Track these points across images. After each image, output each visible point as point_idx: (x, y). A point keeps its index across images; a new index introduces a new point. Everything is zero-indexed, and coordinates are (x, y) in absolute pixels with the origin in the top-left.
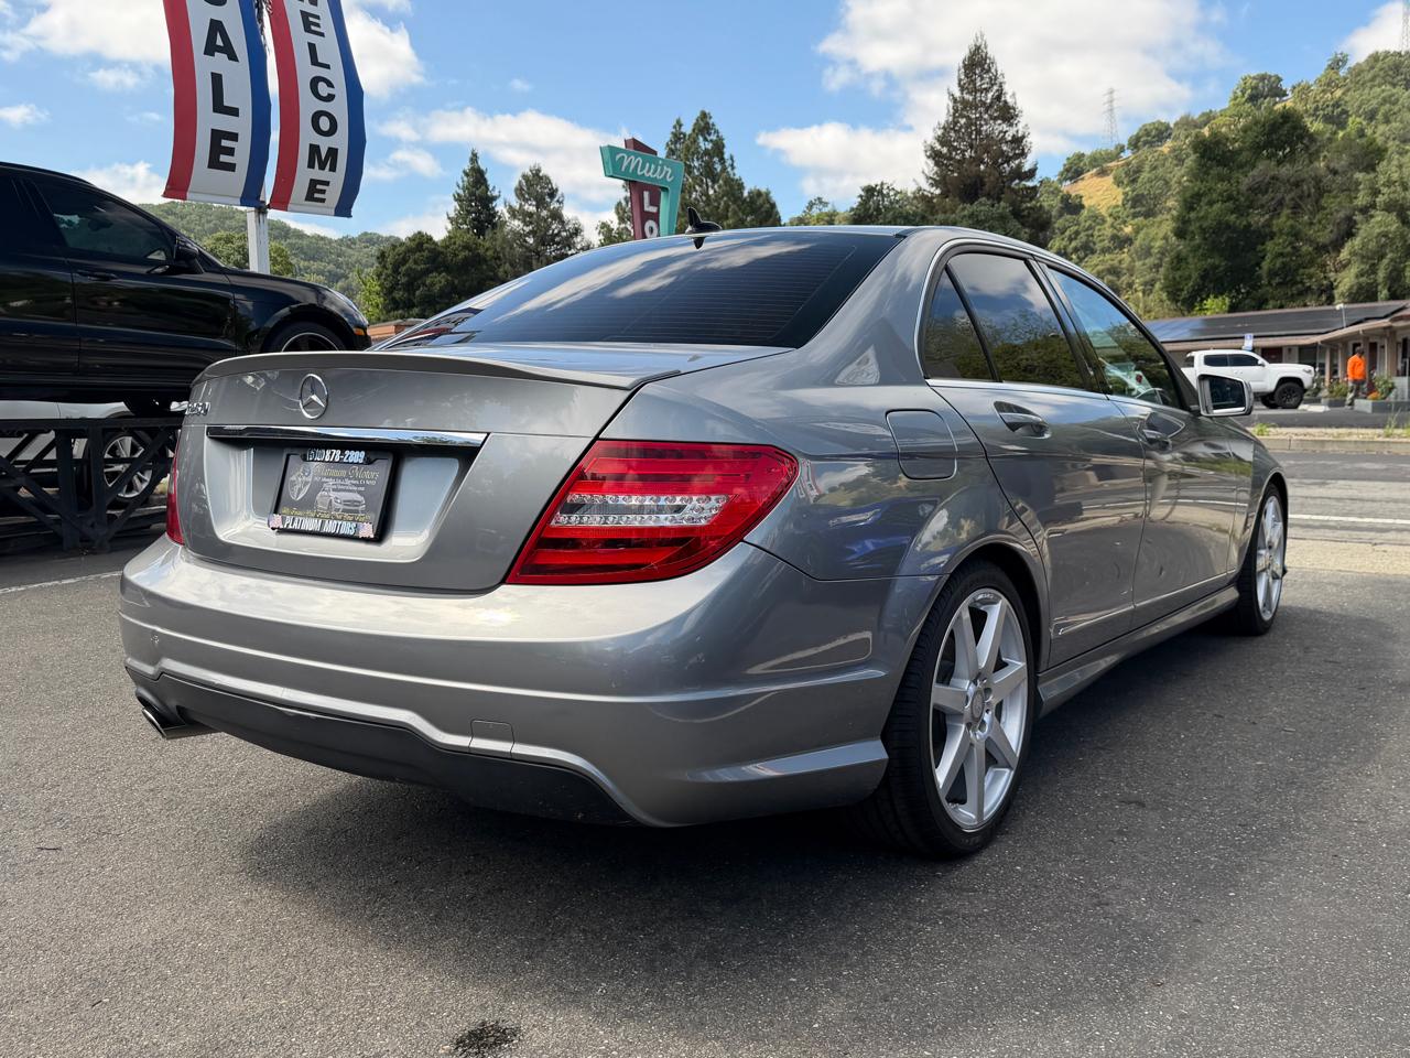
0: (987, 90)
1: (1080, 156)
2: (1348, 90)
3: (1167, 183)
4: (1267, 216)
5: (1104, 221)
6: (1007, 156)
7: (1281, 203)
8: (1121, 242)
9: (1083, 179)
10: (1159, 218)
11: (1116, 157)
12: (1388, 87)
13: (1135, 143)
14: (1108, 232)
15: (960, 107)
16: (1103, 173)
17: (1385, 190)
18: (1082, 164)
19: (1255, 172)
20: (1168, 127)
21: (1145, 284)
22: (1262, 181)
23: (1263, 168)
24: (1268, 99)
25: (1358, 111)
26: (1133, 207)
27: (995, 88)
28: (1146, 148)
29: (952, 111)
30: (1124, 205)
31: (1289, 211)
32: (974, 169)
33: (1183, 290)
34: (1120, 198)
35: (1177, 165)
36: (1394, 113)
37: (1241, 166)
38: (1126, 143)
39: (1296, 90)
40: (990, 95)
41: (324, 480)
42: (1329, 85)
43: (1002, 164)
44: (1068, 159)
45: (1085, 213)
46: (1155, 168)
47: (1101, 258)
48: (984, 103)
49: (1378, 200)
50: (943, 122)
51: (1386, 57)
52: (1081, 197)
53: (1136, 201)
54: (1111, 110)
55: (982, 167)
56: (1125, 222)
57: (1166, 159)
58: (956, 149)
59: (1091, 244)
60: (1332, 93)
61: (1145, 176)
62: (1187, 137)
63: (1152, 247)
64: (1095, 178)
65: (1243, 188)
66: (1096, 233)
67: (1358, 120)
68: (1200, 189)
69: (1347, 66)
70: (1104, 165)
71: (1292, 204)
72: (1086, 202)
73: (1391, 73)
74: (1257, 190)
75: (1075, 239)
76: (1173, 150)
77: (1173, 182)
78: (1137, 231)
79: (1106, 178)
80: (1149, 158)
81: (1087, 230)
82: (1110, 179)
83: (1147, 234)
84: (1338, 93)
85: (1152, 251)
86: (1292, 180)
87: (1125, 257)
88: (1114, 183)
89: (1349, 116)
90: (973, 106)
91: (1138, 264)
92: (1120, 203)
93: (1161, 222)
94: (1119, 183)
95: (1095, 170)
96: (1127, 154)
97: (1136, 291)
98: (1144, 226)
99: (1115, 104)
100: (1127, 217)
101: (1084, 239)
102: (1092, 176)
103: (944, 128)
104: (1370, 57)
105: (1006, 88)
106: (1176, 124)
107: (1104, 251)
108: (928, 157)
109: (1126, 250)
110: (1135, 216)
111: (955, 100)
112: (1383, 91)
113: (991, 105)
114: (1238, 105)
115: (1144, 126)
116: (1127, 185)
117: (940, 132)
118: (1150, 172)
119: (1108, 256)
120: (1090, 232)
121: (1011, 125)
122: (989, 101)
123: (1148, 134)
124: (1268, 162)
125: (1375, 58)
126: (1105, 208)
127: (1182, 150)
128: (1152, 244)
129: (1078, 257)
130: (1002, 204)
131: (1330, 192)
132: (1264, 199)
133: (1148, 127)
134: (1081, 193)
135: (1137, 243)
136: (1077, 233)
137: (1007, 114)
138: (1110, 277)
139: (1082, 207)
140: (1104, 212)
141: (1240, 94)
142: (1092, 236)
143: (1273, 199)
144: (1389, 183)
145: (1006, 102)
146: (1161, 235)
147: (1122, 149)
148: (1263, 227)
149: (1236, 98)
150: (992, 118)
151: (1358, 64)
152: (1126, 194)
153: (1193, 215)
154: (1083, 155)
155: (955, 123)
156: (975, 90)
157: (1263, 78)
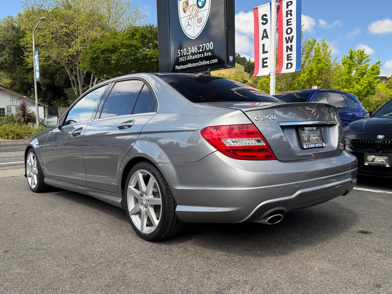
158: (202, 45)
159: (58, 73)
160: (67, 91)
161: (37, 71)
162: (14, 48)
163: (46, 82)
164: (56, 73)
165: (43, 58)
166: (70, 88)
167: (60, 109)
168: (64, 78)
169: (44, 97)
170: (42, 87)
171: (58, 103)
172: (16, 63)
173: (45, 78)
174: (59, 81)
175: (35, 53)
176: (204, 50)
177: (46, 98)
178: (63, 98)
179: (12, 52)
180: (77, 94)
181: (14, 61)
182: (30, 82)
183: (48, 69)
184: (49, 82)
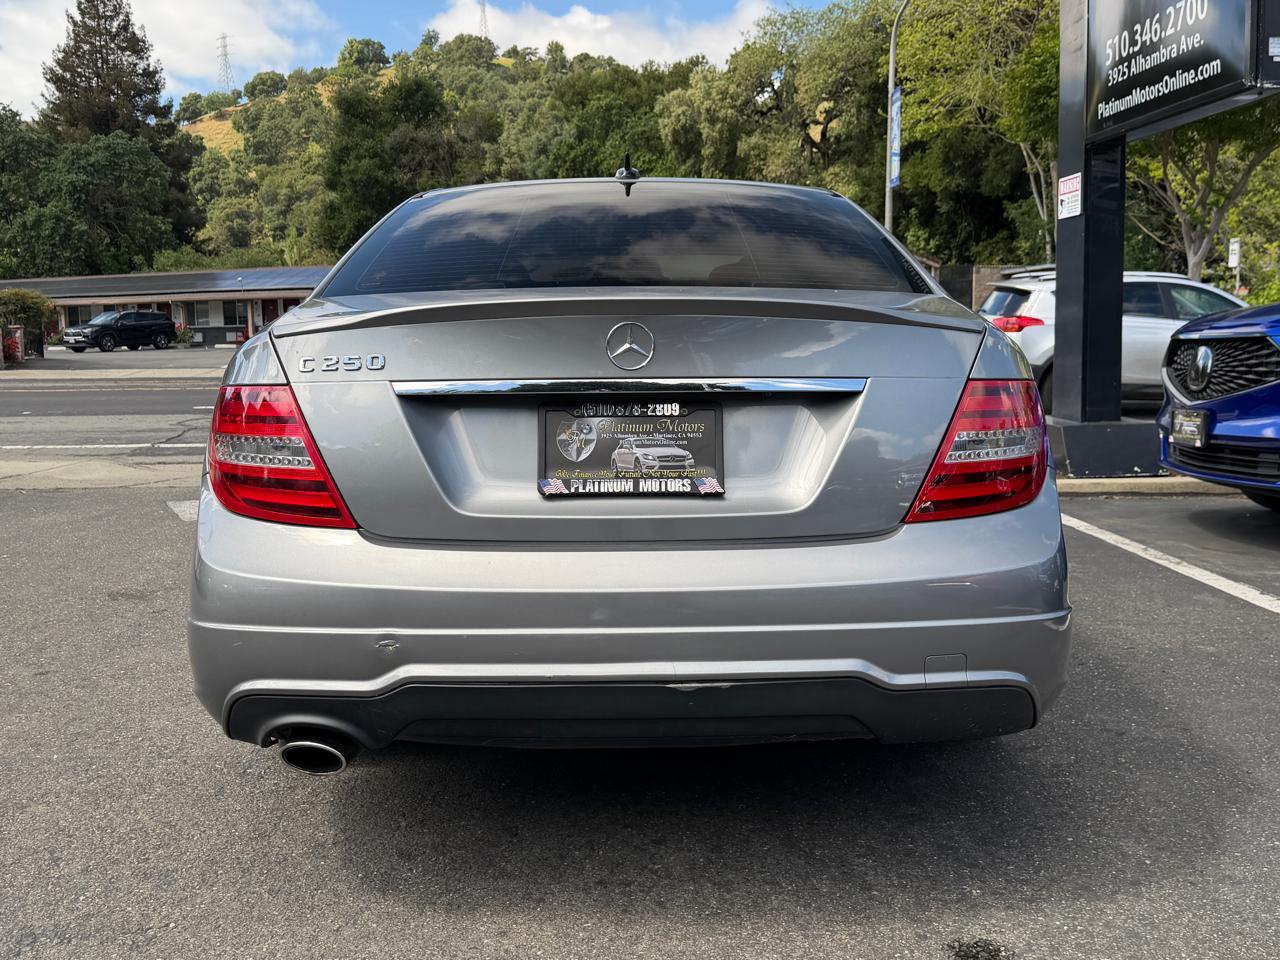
0: (112, 18)
1: (197, 98)
2: (442, 65)
3: (286, 133)
4: (410, 175)
5: (228, 165)
6: (140, 90)
7: (420, 164)
8: (246, 187)
9: (201, 120)
10: (281, 167)
11: (234, 102)
12: (473, 67)
13: (252, 90)
14: (234, 176)
15: (81, 33)
16: (221, 116)
17: (507, 160)
18: (199, 106)
19: (396, 133)
20: (282, 79)
21: (275, 230)
22: (403, 142)
23: (403, 131)
24: (373, 64)
25: (451, 85)
26: (255, 153)
27: (121, 17)
28: (263, 96)
29: (72, 35)
30: (246, 150)
31: (430, 172)
32: (104, 99)
33: (338, 238)
34: (241, 145)
35: (294, 117)
36: (481, 92)
37: (382, 126)
38: (241, 89)
39: (397, 59)
40: (115, 24)
41: (620, 436)
42: (425, 58)
43: (134, 97)
44: (184, 99)
45: (207, 155)
46: (274, 117)
47: (228, 201)
48: (109, 32)
49: (502, 168)
50: (62, 45)
51: (469, 40)
52: (202, 139)
53: (258, 147)
54: (226, 55)
55: (113, 98)
56: (248, 167)
57: (283, 110)
58: (80, 75)
59: (217, 187)
60: (428, 66)
61: (264, 124)
62: (301, 91)
63: (278, 194)
64: (213, 121)
65: (387, 146)
66: (221, 176)
67: (452, 93)
68: (347, 144)
69: (439, 43)
70: (223, 109)
71: (430, 165)
72: (206, 143)
73: (475, 55)
74: (400, 149)
75: (200, 180)
76: (290, 101)
77: (292, 133)
78: (262, 177)
79: (226, 122)
80: (267, 107)
81: (211, 172)
82: (229, 124)
83: (272, 181)
84: (433, 67)
85: (278, 197)
86: (430, 143)
87: (252, 202)
88: (234, 128)
89: (443, 89)
90: (96, 32)
91: (266, 210)
92: (242, 148)
93: (284, 171)
94: (238, 128)
95: (213, 113)
96: (245, 100)
97: (266, 236)
98: (268, 173)
99: (229, 49)
100: (251, 162)
101: (209, 181)
102: (211, 118)
103: (64, 51)
104: (456, 38)
105: (133, 19)
106: (289, 77)
107: (230, 194)
108: (48, 80)
109: (252, 195)
110: (258, 162)
111: (75, 23)
112: (470, 70)
113: (117, 34)
114: (347, 66)
115: (259, 74)
116: (247, 132)
117: (60, 56)
118: (269, 120)
119: (234, 200)
120: (214, 174)
121: (142, 58)
122: (114, 30)
123: (264, 84)
124: (406, 124)
125: (461, 39)
126: (227, 152)
127: (298, 103)
128: (278, 191)
129: (204, 198)
130: (141, 138)
131: (461, 157)
132: (404, 159)
133: (263, 77)
134: (201, 134)
135: (263, 189)
136: (201, 174)
137: (137, 46)
138: (240, 221)
139: (204, 148)
140: (225, 154)
141: (348, 56)
142: (217, 178)
143: (413, 159)
144: (510, 155)
145: (134, 33)
146: (286, 183)
147: (239, 95)
148: (407, 184)
149: (344, 59)
150: (119, 47)
151: (447, 43)
152: (246, 139)
153: (344, 168)
154: (199, 96)
155: (78, 48)
156: (98, 17)
157: (367, 43)
158: (1175, 8)
159: (992, 153)
160: (1012, 211)
161: (895, 154)
162: (870, 87)
163: (953, 185)
164: (987, 155)
165: (942, 109)
166: (1027, 198)
167: (978, 272)
168: (1008, 167)
169: (947, 234)
170: (941, 200)
171: (987, 253)
172: (875, 133)
173: (951, 173)
174: (995, 179)
175: (894, 98)
176: (1178, 29)
177: (955, 237)
178: (1004, 233)
179: (864, 99)
180: (1046, 219)
181: (870, 128)
182: (907, 189)
183: (964, 141)
184: (963, 184)
